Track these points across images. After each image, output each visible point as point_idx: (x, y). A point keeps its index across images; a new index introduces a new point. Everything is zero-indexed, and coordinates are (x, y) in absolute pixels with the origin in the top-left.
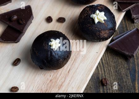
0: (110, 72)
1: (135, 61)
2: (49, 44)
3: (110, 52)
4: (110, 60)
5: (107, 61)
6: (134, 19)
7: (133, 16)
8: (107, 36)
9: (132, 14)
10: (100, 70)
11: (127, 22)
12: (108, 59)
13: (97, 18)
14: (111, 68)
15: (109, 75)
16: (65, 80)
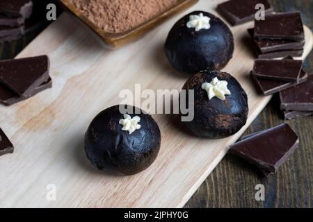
0: (227, 195)
1: (276, 182)
2: (120, 123)
3: (232, 162)
4: (230, 174)
5: (224, 176)
6: (285, 110)
7: (282, 104)
8: (229, 126)
9: (282, 101)
10: (208, 189)
11: (271, 116)
12: (226, 173)
13: (214, 90)
14: (230, 188)
15: (225, 199)
16: (141, 196)
